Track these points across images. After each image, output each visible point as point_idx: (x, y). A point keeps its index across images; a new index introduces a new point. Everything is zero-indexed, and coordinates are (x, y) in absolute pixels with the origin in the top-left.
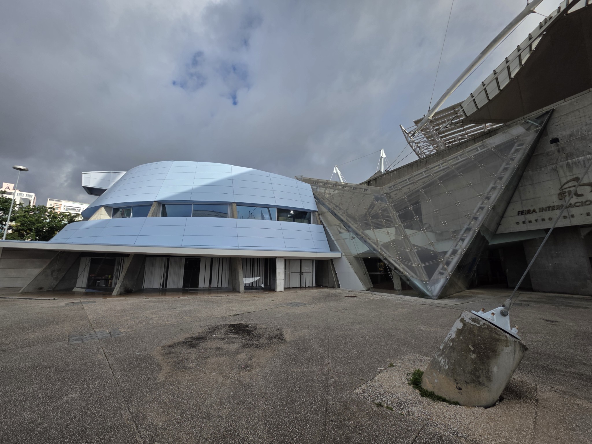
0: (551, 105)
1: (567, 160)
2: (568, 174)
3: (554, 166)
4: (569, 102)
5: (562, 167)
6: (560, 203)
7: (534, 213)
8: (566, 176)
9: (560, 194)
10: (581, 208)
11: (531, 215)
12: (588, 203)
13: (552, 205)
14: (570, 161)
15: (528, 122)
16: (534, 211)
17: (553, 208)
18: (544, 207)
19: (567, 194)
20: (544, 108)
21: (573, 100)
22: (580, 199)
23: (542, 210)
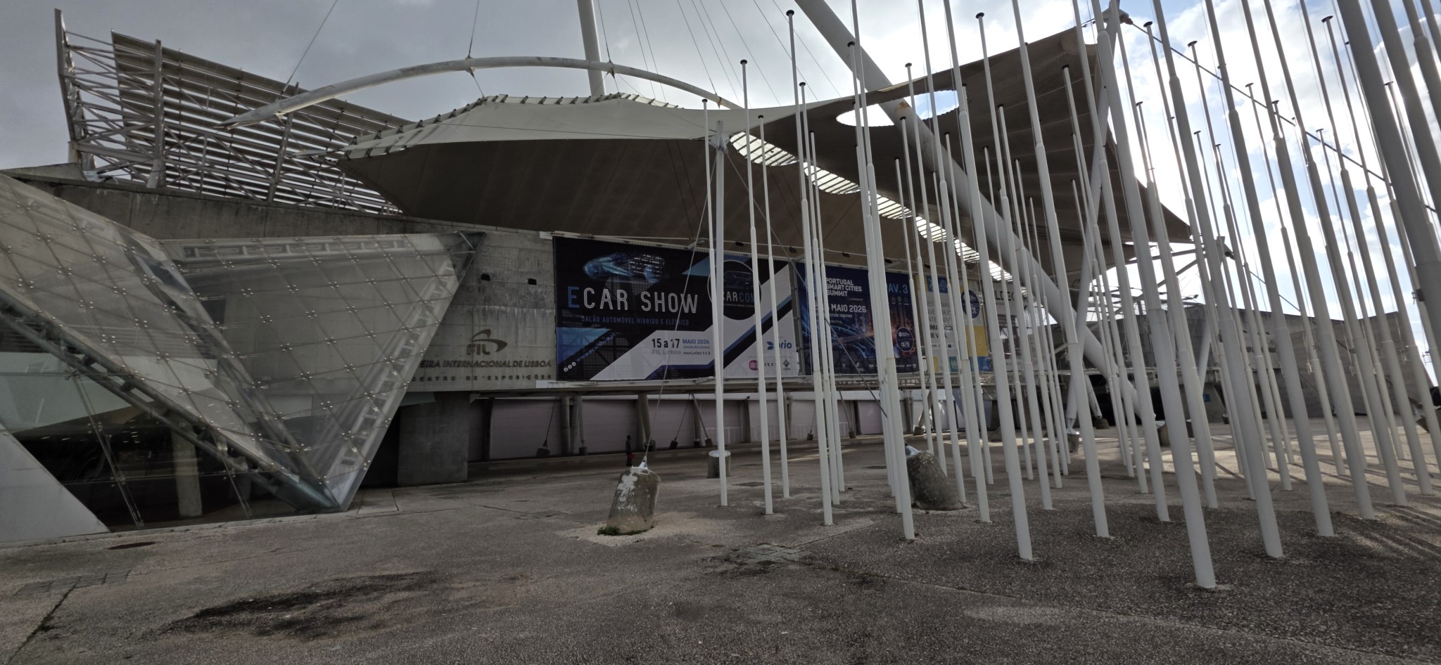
0: (484, 227)
1: (485, 304)
2: (482, 323)
3: (470, 307)
4: (500, 233)
5: (478, 311)
6: (468, 359)
7: (437, 368)
8: (480, 326)
9: (470, 346)
10: (485, 368)
11: (433, 369)
12: (492, 364)
13: (459, 359)
14: (486, 307)
15: (460, 236)
16: (438, 364)
17: (457, 364)
18: (450, 360)
19: (476, 348)
20: (477, 226)
21: (504, 233)
22: (487, 358)
23: (447, 364)
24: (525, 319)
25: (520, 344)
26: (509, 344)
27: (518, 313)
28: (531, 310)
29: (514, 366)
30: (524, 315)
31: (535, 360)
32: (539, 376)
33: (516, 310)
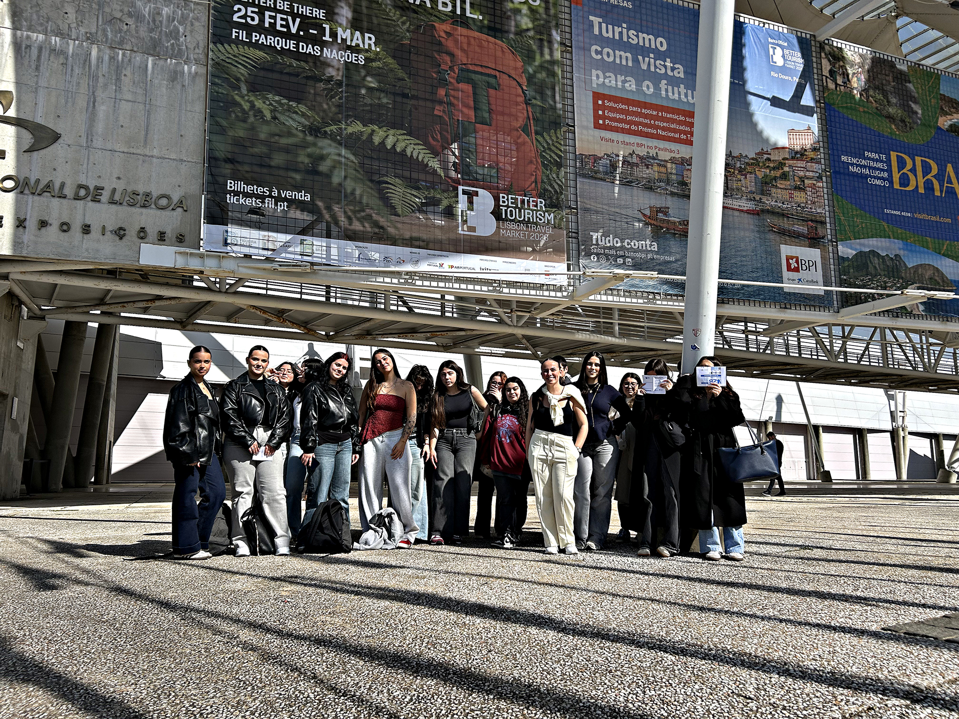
12: (7, 184)
24: (118, 79)
25: (98, 143)
26: (65, 139)
27: (100, 59)
28: (138, 58)
29: (77, 198)
30: (118, 70)
31: (141, 189)
32: (152, 232)
33: (94, 52)
